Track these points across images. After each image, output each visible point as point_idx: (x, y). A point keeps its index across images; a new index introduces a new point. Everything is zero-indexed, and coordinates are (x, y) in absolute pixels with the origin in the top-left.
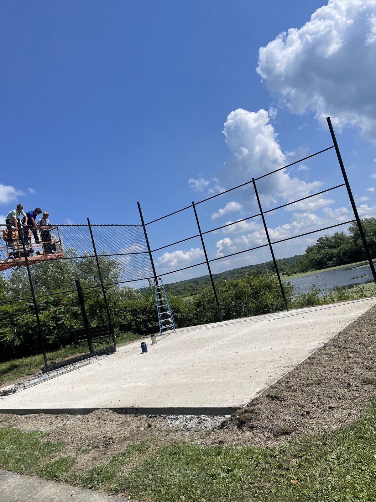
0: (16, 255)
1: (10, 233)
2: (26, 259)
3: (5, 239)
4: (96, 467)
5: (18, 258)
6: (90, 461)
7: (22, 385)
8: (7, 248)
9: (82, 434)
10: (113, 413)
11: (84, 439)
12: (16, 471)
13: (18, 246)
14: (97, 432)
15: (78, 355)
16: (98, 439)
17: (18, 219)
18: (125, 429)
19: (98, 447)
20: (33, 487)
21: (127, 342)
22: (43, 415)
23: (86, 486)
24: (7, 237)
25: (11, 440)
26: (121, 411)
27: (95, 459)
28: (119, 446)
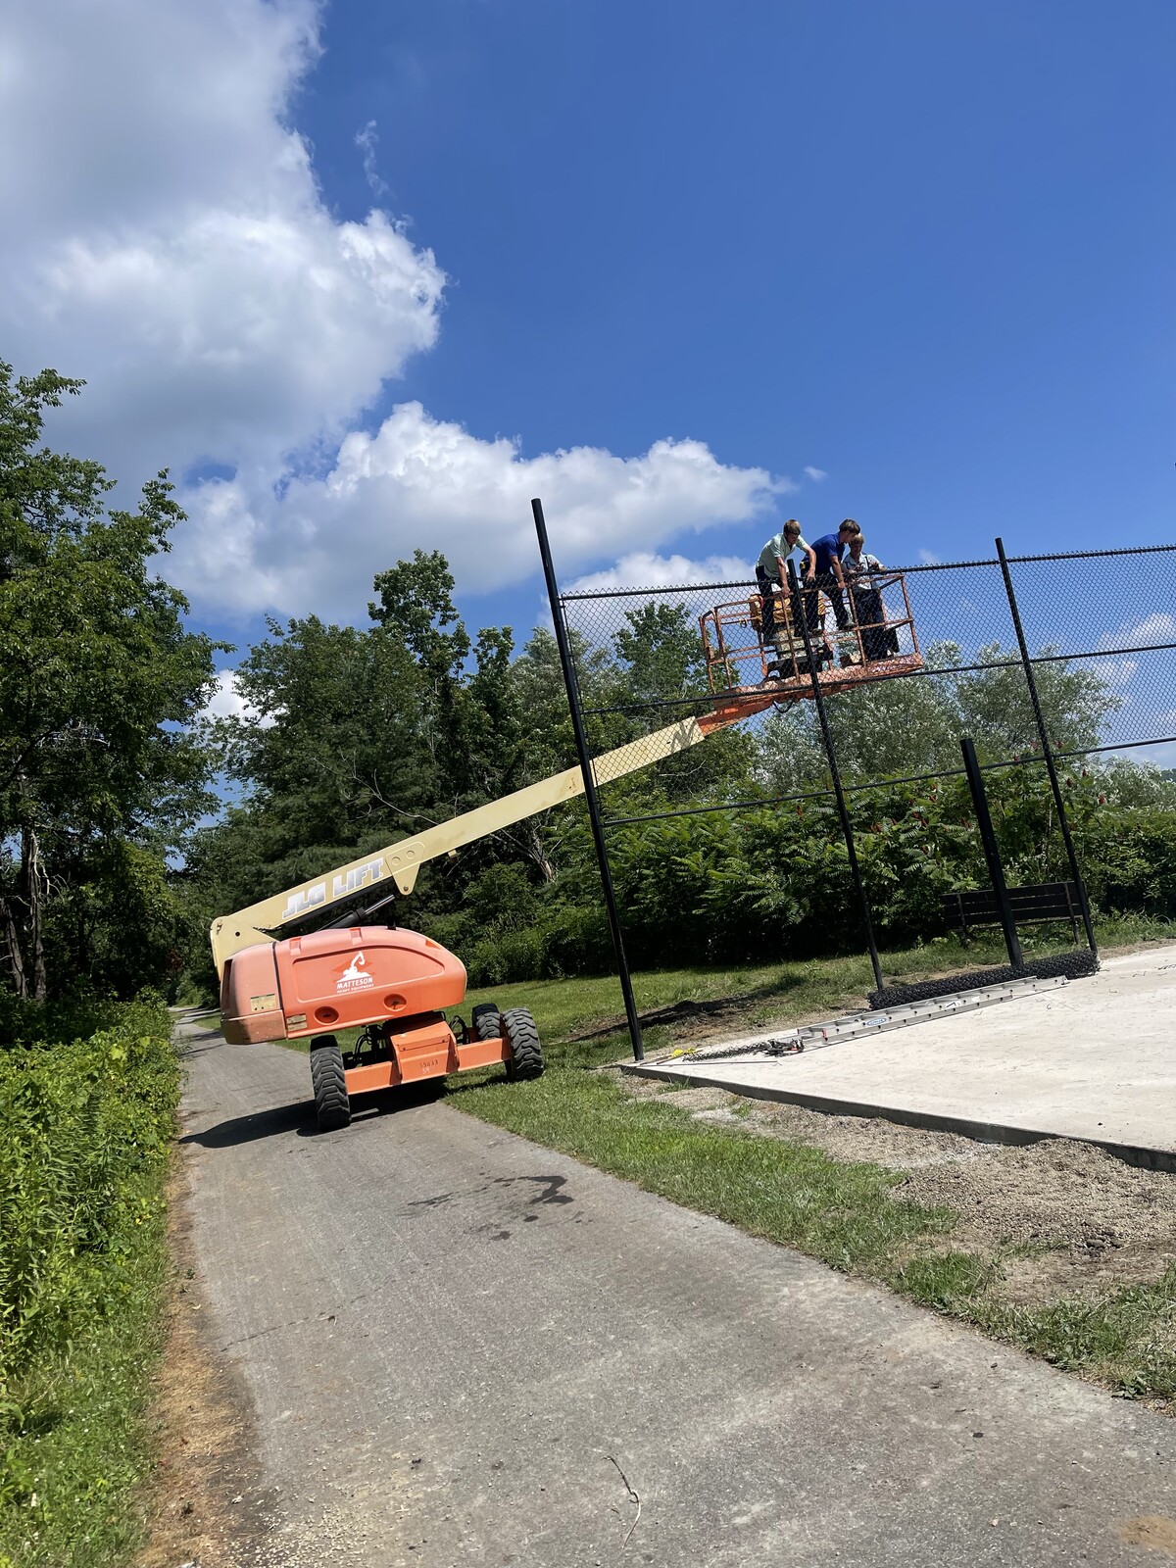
0: (786, 669)
1: (768, 607)
2: (815, 680)
3: (755, 625)
4: (1068, 1304)
5: (792, 678)
6: (1042, 1282)
7: (819, 1035)
8: (762, 650)
9: (1009, 1201)
10: (1108, 1158)
11: (1018, 1215)
12: (826, 1261)
13: (790, 641)
14: (1059, 1203)
15: (971, 969)
16: (1063, 1226)
17: (790, 563)
18: (1154, 1214)
19: (1065, 1247)
20: (878, 1315)
21: (1138, 944)
22: (886, 1125)
23: (1038, 1350)
24: (761, 618)
25: (807, 1175)
26: (1136, 1158)
27: (1058, 1279)
28: (1138, 1261)
